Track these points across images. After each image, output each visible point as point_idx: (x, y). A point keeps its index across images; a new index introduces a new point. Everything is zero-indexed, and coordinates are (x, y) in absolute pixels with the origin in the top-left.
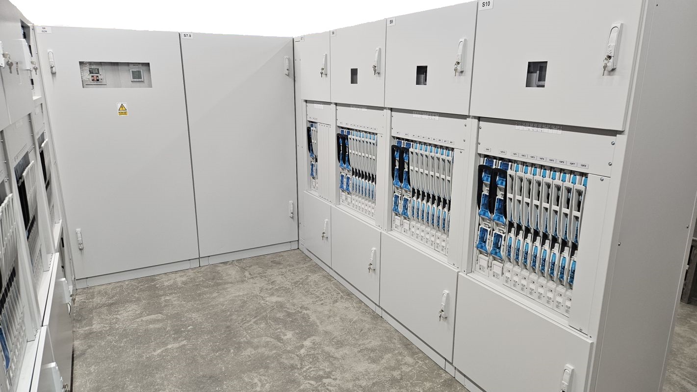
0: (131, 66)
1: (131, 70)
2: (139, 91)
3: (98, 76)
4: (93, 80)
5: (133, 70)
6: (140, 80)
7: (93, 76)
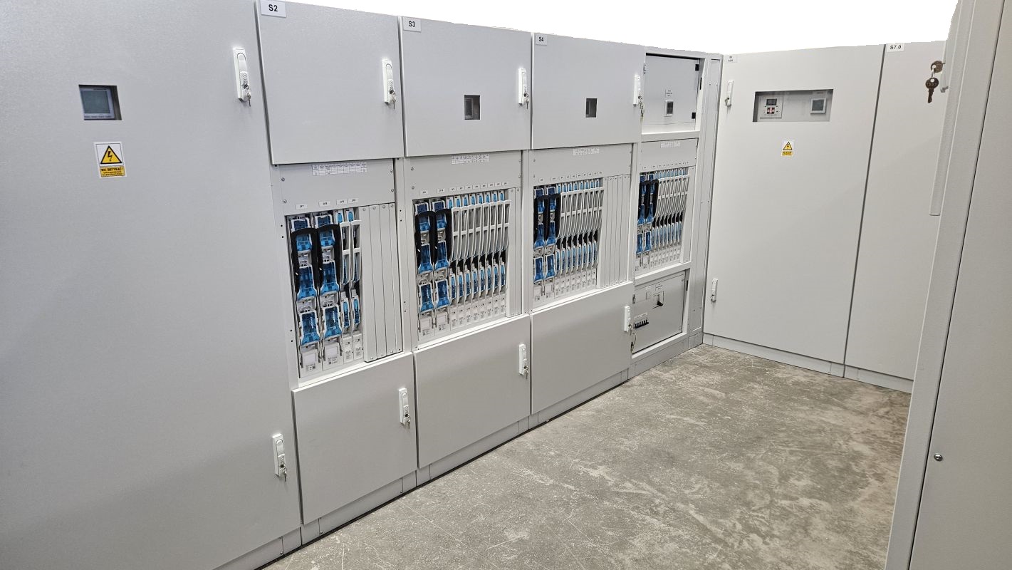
0: (814, 94)
1: (812, 100)
2: (815, 126)
3: (773, 108)
4: (768, 113)
5: (815, 99)
6: (820, 112)
7: (769, 108)
